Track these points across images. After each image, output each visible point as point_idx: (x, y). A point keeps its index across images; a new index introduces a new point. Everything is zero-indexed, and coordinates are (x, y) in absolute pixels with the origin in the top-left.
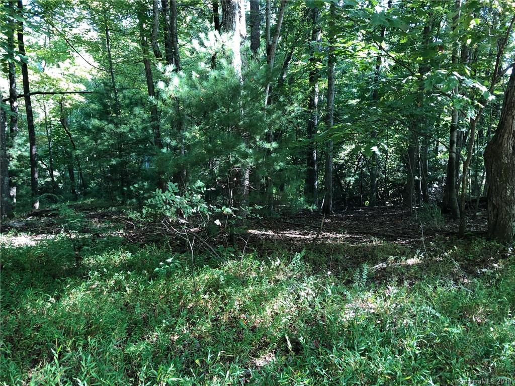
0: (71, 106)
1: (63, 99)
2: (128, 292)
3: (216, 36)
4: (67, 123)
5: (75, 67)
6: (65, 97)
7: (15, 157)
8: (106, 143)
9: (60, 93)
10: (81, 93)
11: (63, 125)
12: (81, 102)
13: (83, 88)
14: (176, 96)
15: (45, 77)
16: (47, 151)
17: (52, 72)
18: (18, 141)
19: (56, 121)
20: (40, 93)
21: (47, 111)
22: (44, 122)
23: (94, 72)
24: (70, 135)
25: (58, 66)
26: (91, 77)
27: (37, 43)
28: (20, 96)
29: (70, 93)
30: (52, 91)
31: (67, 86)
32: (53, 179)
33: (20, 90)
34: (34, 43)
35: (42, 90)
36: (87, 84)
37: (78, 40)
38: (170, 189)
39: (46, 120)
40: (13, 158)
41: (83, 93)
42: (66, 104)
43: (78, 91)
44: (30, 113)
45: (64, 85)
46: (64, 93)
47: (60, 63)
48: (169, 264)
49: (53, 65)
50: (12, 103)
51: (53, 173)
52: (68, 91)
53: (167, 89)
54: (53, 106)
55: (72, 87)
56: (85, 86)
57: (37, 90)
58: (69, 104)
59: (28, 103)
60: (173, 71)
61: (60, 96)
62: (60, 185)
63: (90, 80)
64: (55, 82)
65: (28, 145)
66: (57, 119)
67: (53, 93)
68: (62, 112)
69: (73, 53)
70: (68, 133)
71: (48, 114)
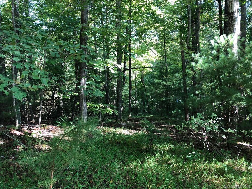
0: (146, 73)
1: (143, 70)
2: (174, 166)
3: (224, 37)
4: (143, 81)
5: (149, 56)
6: (144, 69)
7: (124, 95)
8: (161, 90)
9: (142, 68)
10: (151, 67)
11: (142, 81)
12: (150, 71)
13: (151, 65)
14: (201, 69)
15: (137, 61)
16: (135, 93)
17: (140, 59)
18: (125, 88)
19: (140, 80)
20: (134, 68)
21: (136, 75)
22: (135, 80)
23: (157, 58)
24: (144, 86)
25: (142, 56)
26: (155, 60)
27: (134, 47)
28: (127, 70)
29: (146, 68)
30: (139, 67)
31: (145, 65)
32: (136, 105)
33: (128, 67)
34: (133, 47)
35: (136, 67)
36: (153, 63)
37: (151, 44)
38: (198, 116)
39: (135, 79)
40: (123, 95)
41: (152, 67)
42: (144, 72)
43: (149, 66)
44: (130, 77)
45: (144, 64)
46: (143, 68)
47: (143, 55)
48: (194, 154)
49: (140, 56)
50: (124, 72)
51: (136, 102)
52: (145, 67)
53: (196, 65)
54: (138, 73)
55: (147, 65)
56: (152, 64)
57: (134, 67)
58: (145, 72)
59: (130, 73)
60: (199, 56)
61: (142, 69)
62: (139, 108)
63: (155, 62)
64: (140, 63)
65: (129, 90)
66: (140, 79)
67: (139, 68)
68: (142, 76)
69: (149, 50)
70: (144, 85)
71: (136, 77)
